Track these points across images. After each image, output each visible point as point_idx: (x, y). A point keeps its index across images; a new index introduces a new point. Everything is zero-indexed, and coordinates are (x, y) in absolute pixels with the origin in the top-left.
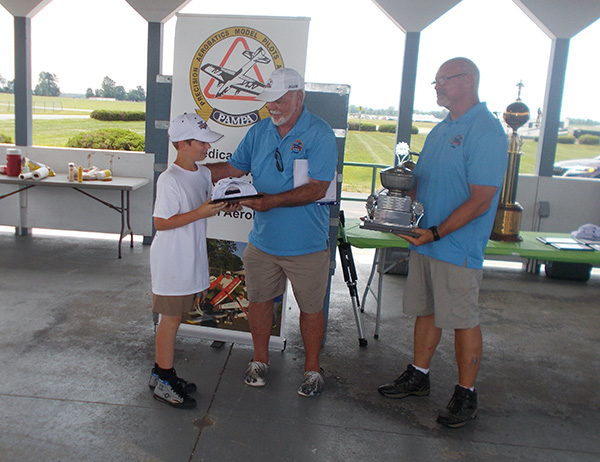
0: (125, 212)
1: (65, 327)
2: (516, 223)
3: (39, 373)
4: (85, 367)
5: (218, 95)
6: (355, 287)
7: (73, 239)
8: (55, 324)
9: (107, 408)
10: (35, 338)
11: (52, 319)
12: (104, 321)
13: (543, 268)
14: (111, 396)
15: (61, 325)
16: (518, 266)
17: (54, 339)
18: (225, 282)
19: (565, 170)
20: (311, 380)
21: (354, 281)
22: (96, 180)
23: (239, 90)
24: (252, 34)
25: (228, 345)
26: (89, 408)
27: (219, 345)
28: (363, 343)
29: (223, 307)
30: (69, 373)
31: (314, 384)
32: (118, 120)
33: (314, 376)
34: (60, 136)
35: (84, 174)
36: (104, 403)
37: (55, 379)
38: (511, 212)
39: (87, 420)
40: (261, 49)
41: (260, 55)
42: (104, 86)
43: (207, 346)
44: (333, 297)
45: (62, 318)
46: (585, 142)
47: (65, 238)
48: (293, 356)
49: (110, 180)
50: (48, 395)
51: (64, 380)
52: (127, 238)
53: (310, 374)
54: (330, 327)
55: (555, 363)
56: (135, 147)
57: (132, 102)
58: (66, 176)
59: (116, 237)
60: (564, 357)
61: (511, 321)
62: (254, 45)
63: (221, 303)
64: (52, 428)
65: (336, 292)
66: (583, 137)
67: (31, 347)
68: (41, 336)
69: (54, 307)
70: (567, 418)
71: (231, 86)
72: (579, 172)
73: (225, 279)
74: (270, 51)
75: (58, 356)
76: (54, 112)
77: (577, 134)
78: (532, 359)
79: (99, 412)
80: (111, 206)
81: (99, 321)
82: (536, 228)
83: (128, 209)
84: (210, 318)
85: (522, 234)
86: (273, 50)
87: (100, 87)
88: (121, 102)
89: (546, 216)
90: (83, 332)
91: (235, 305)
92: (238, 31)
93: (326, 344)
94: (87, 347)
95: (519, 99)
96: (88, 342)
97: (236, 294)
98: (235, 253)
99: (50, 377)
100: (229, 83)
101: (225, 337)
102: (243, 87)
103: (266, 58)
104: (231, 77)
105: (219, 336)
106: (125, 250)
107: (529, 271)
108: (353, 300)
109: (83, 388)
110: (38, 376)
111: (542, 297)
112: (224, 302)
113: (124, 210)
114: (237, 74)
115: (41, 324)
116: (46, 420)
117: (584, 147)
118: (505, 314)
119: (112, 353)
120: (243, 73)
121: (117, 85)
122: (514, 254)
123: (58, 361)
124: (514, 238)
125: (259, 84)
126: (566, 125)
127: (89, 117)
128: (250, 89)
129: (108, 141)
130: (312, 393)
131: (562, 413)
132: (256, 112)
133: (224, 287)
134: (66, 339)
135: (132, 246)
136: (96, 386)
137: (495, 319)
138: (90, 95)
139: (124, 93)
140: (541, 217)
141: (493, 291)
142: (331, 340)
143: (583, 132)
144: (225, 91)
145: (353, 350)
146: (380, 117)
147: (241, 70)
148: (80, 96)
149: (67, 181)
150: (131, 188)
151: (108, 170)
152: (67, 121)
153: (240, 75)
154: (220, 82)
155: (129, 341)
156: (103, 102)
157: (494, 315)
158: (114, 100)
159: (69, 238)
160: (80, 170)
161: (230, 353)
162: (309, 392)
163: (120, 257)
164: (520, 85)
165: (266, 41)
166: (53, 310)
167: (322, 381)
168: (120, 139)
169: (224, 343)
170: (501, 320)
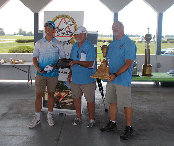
0: (29, 73)
1: (12, 111)
2: (151, 70)
3: (5, 127)
4: (19, 124)
5: (58, 36)
6: (103, 93)
7: (13, 83)
8: (9, 111)
9: (27, 137)
10: (2, 116)
11: (7, 109)
12: (25, 109)
13: (160, 83)
14: (28, 133)
15: (10, 111)
16: (152, 83)
17: (8, 116)
18: (63, 94)
19: (165, 52)
20: (91, 122)
21: (102, 91)
22: (19, 63)
23: (64, 34)
24: (67, 17)
25: (64, 114)
26: (21, 138)
27: (61, 114)
28: (106, 111)
29: (62, 102)
30: (14, 127)
31: (92, 123)
32: (25, 42)
33: (92, 121)
34: (6, 48)
35: (15, 62)
36: (26, 136)
37: (10, 129)
38: (149, 67)
39: (21, 141)
40: (70, 21)
41: (69, 23)
42: (19, 31)
43: (58, 115)
44: (96, 96)
45: (11, 109)
46: (171, 42)
47: (10, 82)
48: (85, 116)
49: (24, 63)
50: (8, 134)
51: (13, 129)
52: (30, 81)
53: (91, 120)
54: (96, 106)
55: (165, 113)
56: (31, 51)
57: (28, 36)
58: (10, 63)
59: (27, 81)
60: (168, 111)
61: (151, 101)
62: (67, 20)
63: (61, 101)
64: (10, 145)
65: (97, 95)
66: (170, 41)
67: (1, 119)
68: (4, 115)
69: (8, 105)
70: (170, 130)
71: (61, 33)
72: (169, 52)
73: (62, 93)
74: (72, 22)
75: (10, 121)
76: (3, 41)
77: (168, 40)
78: (158, 112)
79: (25, 139)
80: (25, 71)
81: (23, 109)
82: (157, 71)
83: (30, 72)
84: (58, 106)
85: (152, 74)
86: (73, 21)
87: (18, 32)
88: (25, 36)
89: (160, 67)
90: (18, 113)
91: (66, 101)
92: (62, 16)
93: (95, 112)
94: (20, 118)
95: (148, 33)
96: (20, 116)
97: (66, 97)
98: (65, 84)
99: (8, 128)
100: (61, 32)
101: (63, 111)
102: (65, 33)
103: (71, 24)
104: (61, 30)
105: (62, 111)
106: (30, 85)
107: (156, 84)
108: (102, 97)
109: (19, 131)
110: (4, 128)
111: (160, 92)
112: (63, 100)
113: (29, 72)
114: (63, 29)
115: (4, 111)
116: (8, 142)
117: (170, 44)
118: (149, 98)
119: (27, 119)
120: (65, 29)
121: (23, 31)
122: (150, 80)
123: (10, 123)
124: (150, 75)
125: (70, 32)
126: (165, 37)
127: (15, 42)
128: (67, 34)
129: (22, 50)
130: (91, 126)
131: (168, 129)
132: (69, 40)
133: (62, 96)
134: (12, 116)
135: (32, 84)
136: (23, 130)
137: (146, 100)
138: (15, 34)
139: (26, 33)
140: (158, 67)
141: (145, 91)
142: (97, 110)
143: (170, 39)
144: (59, 34)
145: (103, 113)
146: (108, 37)
147: (64, 28)
148: (11, 35)
149: (10, 64)
150: (31, 65)
151: (23, 60)
152: (8, 43)
153: (64, 29)
154: (58, 32)
155: (33, 115)
156: (19, 36)
157: (146, 99)
158: (23, 36)
159: (11, 82)
160: (14, 61)
161: (65, 117)
162: (90, 126)
163: (28, 88)
164: (148, 28)
165: (71, 19)
166: (8, 106)
167: (94, 122)
168: (26, 49)
169: (63, 113)
170: (148, 101)
